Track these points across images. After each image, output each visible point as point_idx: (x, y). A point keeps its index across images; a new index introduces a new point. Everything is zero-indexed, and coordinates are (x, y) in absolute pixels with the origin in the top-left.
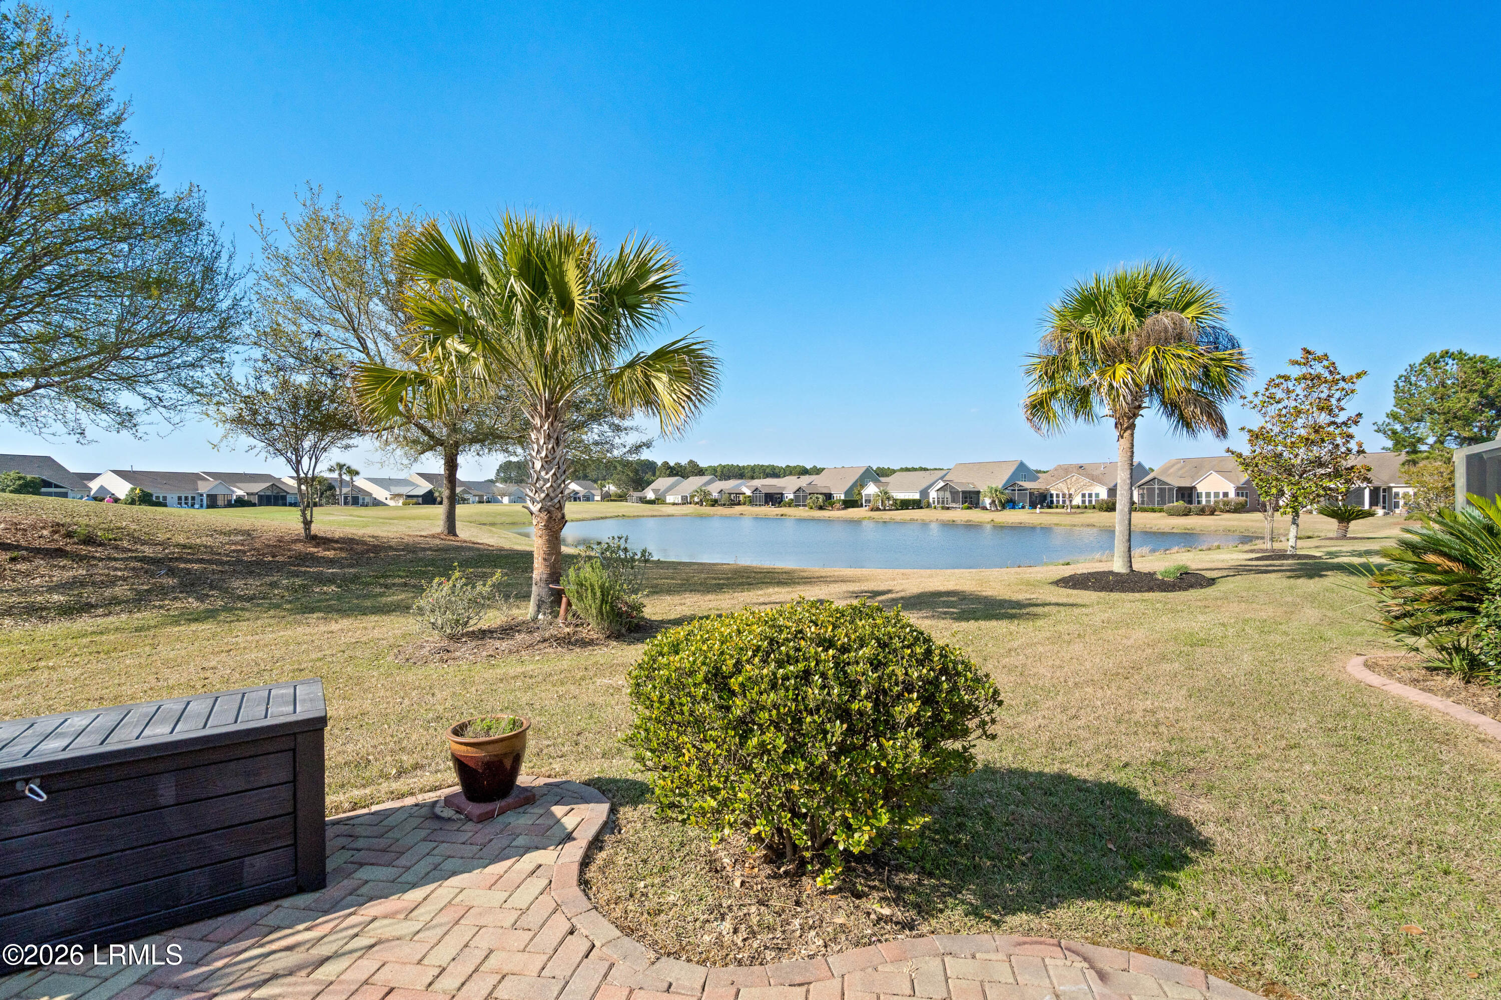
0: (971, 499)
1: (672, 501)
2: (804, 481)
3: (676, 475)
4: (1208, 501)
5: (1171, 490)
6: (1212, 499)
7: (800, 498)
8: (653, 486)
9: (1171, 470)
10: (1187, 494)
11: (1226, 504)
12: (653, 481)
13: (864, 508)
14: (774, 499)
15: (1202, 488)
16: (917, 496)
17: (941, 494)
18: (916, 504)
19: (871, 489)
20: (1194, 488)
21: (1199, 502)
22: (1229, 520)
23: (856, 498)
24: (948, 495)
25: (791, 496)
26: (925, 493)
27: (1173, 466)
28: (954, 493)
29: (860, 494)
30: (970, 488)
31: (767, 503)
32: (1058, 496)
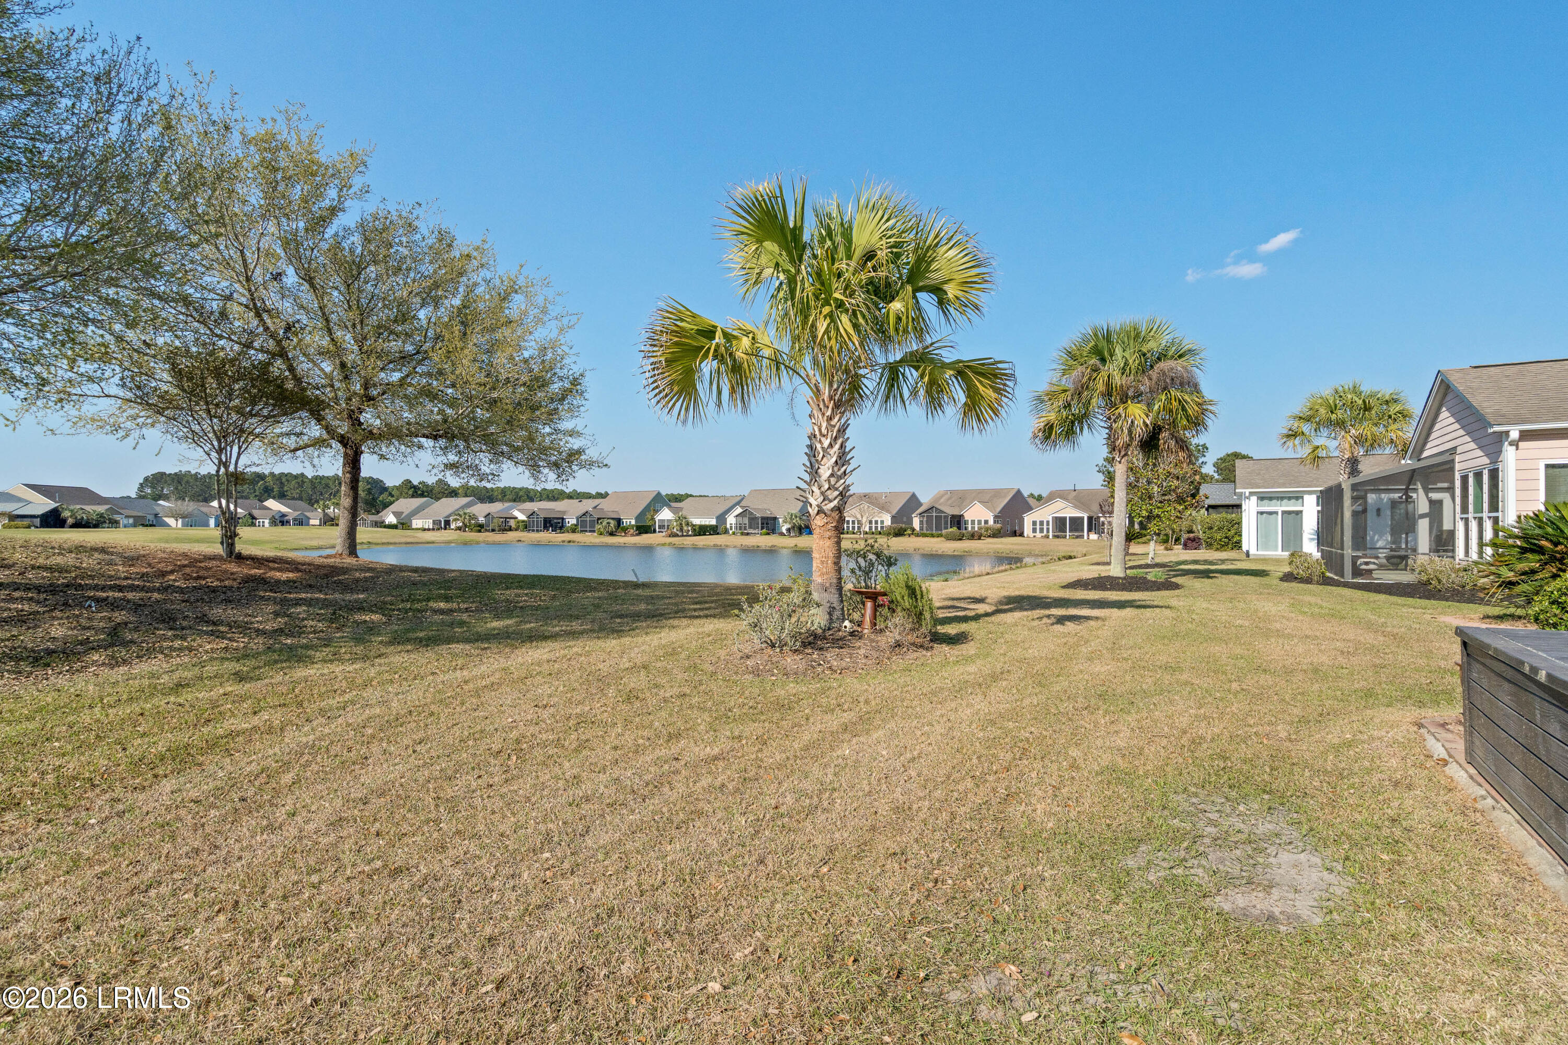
0: (769, 525)
1: (420, 526)
2: (588, 505)
3: (422, 495)
4: (973, 528)
5: (946, 517)
6: (976, 526)
7: (586, 523)
8: (393, 508)
9: (942, 500)
10: (958, 521)
11: (987, 529)
12: (391, 503)
13: (657, 534)
14: (553, 524)
15: (969, 515)
16: (713, 522)
17: (740, 519)
18: (712, 530)
19: (665, 515)
20: (962, 516)
21: (966, 529)
22: (995, 543)
23: (649, 523)
24: (746, 521)
25: (574, 521)
26: (722, 518)
27: (942, 496)
28: (753, 520)
29: (653, 519)
30: (768, 514)
31: (546, 528)
32: (853, 522)
